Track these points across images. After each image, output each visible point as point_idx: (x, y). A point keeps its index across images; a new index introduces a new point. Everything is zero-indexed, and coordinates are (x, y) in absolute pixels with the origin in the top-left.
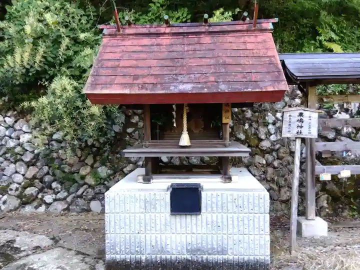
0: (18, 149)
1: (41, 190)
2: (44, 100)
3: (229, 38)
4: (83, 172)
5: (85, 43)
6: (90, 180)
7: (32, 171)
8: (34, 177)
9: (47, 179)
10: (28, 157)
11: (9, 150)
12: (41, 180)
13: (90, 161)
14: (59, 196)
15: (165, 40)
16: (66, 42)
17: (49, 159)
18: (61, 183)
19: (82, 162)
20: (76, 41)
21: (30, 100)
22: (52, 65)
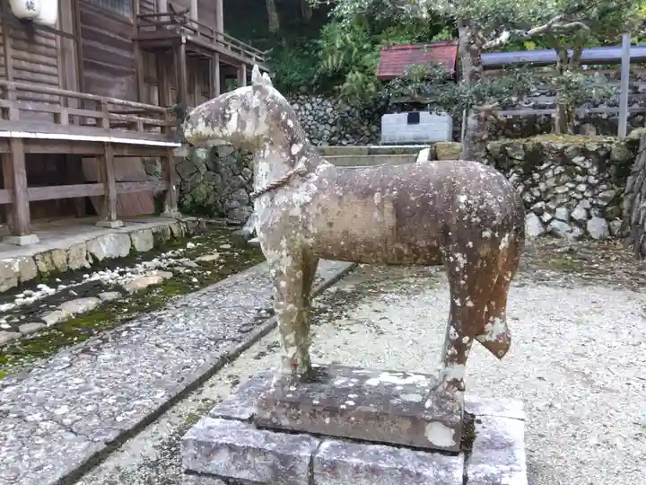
0: (325, 117)
1: (339, 139)
2: (347, 84)
3: (438, 49)
4: (363, 128)
5: (366, 51)
6: (367, 133)
7: (334, 129)
8: (336, 132)
9: (343, 133)
10: (331, 121)
11: (320, 118)
12: (340, 133)
13: (366, 123)
14: (350, 141)
15: (409, 52)
16: (356, 50)
17: (343, 122)
18: (351, 134)
19: (362, 124)
20: (361, 49)
21: (339, 85)
22: (347, 65)
